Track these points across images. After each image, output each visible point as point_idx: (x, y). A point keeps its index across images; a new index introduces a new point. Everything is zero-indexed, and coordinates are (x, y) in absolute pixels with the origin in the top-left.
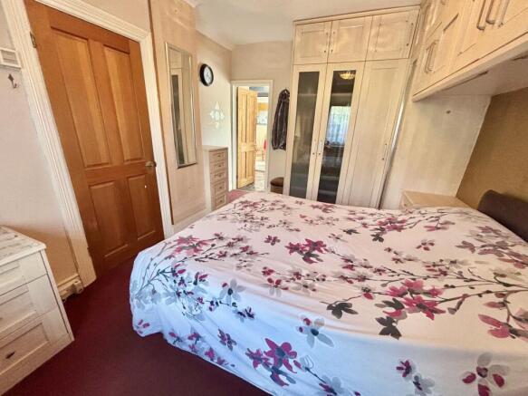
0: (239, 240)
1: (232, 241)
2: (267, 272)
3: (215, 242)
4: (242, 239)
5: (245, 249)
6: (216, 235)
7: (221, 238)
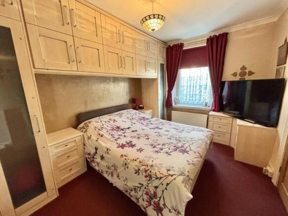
0: (157, 152)
1: (161, 151)
2: (148, 139)
3: (170, 151)
4: (156, 152)
5: (155, 147)
6: (170, 155)
7: (167, 153)
